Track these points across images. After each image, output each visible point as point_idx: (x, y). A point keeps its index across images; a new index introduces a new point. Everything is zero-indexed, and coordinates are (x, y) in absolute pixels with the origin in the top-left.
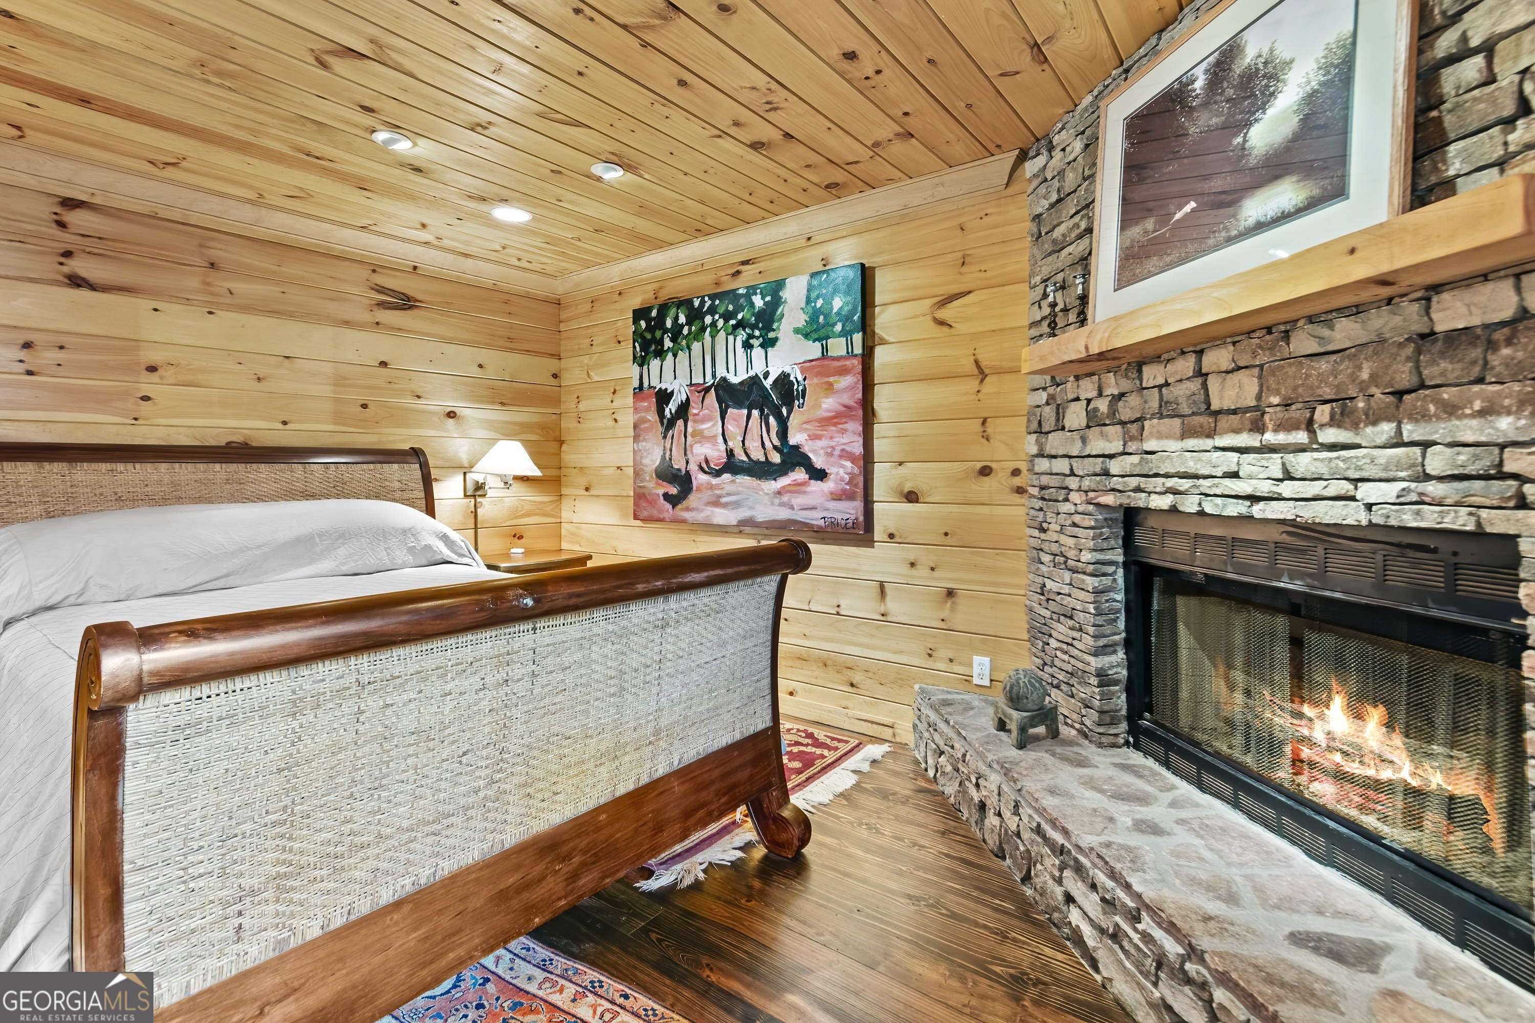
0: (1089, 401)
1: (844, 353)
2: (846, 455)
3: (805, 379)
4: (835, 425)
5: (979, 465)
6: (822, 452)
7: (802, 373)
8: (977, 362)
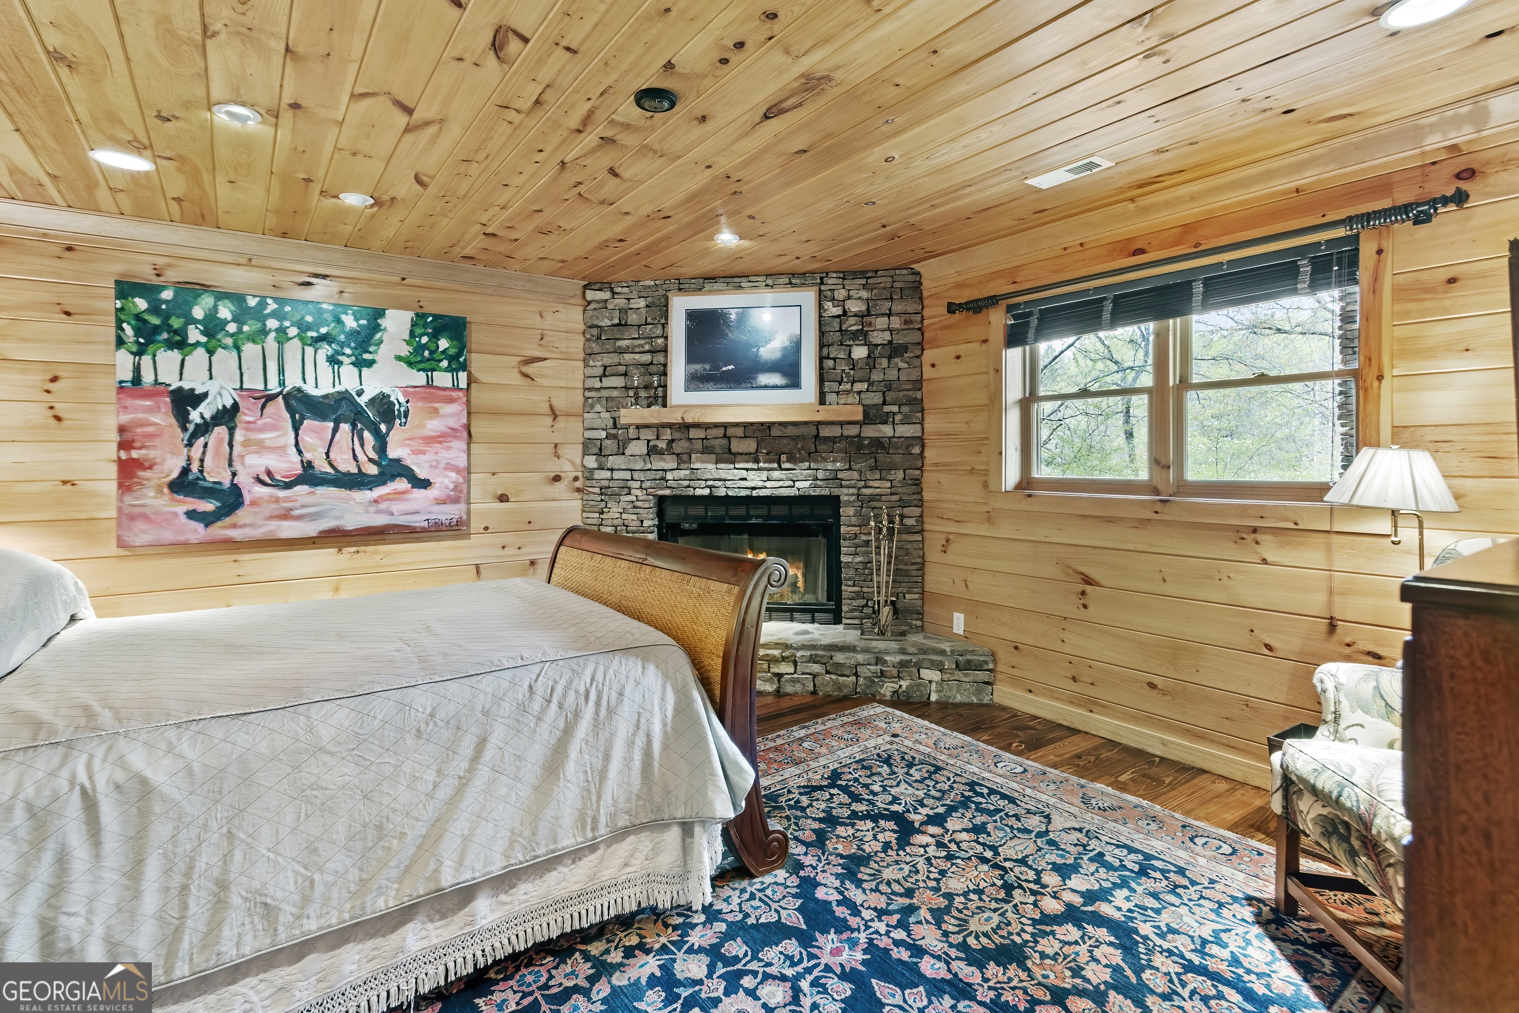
0: (649, 441)
1: (450, 385)
2: (449, 467)
3: (407, 402)
4: (440, 443)
5: (552, 475)
6: (426, 465)
7: (404, 396)
8: (551, 407)
